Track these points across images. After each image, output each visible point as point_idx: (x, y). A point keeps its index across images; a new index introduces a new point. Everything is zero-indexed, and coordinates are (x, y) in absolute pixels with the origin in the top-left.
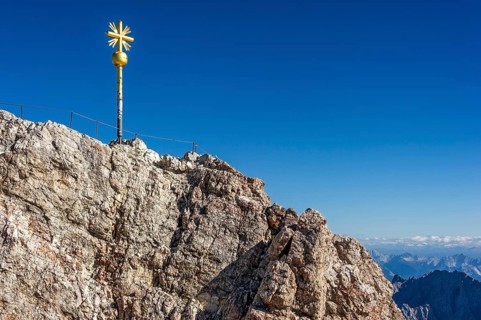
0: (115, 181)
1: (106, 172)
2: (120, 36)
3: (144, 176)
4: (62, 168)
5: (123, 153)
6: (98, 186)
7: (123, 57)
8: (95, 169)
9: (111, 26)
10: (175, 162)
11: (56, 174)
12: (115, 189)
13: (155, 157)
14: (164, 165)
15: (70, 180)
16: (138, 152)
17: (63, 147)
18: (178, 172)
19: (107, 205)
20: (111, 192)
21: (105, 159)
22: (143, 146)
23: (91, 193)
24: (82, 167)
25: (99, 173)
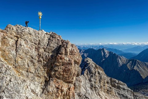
0: (39, 36)
1: (37, 35)
2: (40, 14)
3: (43, 35)
4: (30, 34)
5: (40, 32)
6: (36, 37)
7: (41, 17)
8: (35, 34)
9: (39, 12)
10: (48, 33)
11: (29, 35)
12: (39, 37)
13: (45, 32)
14: (46, 34)
15: (31, 36)
16: (43, 32)
17: (30, 31)
18: (49, 35)
19: (37, 40)
20: (38, 38)
21: (37, 33)
22: (44, 31)
23: (35, 38)
24: (33, 34)
25: (36, 35)
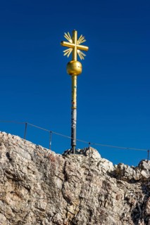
0: (68, 192)
1: (58, 183)
2: (75, 45)
3: (97, 187)
4: (16, 179)
5: (76, 163)
6: (51, 198)
7: (78, 66)
8: (48, 180)
9: (67, 36)
10: (130, 171)
11: (10, 186)
12: (68, 200)
13: (109, 166)
14: (117, 174)
15: (23, 192)
16: (91, 162)
17: (17, 158)
18: (133, 181)
19: (59, 217)
20: (63, 203)
21: (58, 169)
22: (96, 155)
23: (43, 204)
24: (35, 179)
25: (52, 184)
